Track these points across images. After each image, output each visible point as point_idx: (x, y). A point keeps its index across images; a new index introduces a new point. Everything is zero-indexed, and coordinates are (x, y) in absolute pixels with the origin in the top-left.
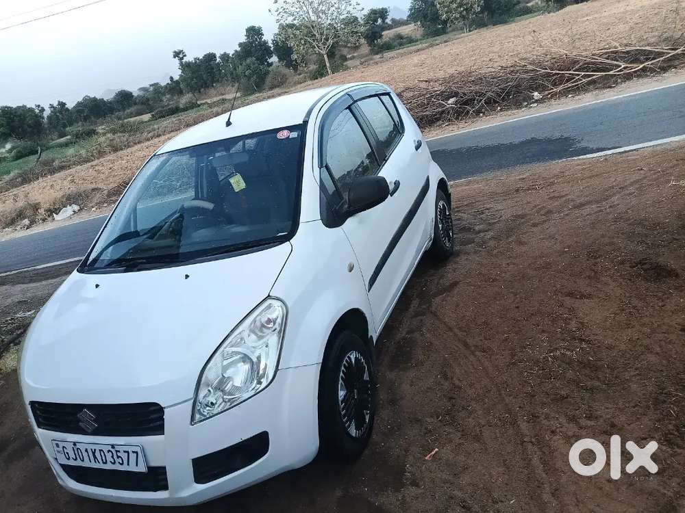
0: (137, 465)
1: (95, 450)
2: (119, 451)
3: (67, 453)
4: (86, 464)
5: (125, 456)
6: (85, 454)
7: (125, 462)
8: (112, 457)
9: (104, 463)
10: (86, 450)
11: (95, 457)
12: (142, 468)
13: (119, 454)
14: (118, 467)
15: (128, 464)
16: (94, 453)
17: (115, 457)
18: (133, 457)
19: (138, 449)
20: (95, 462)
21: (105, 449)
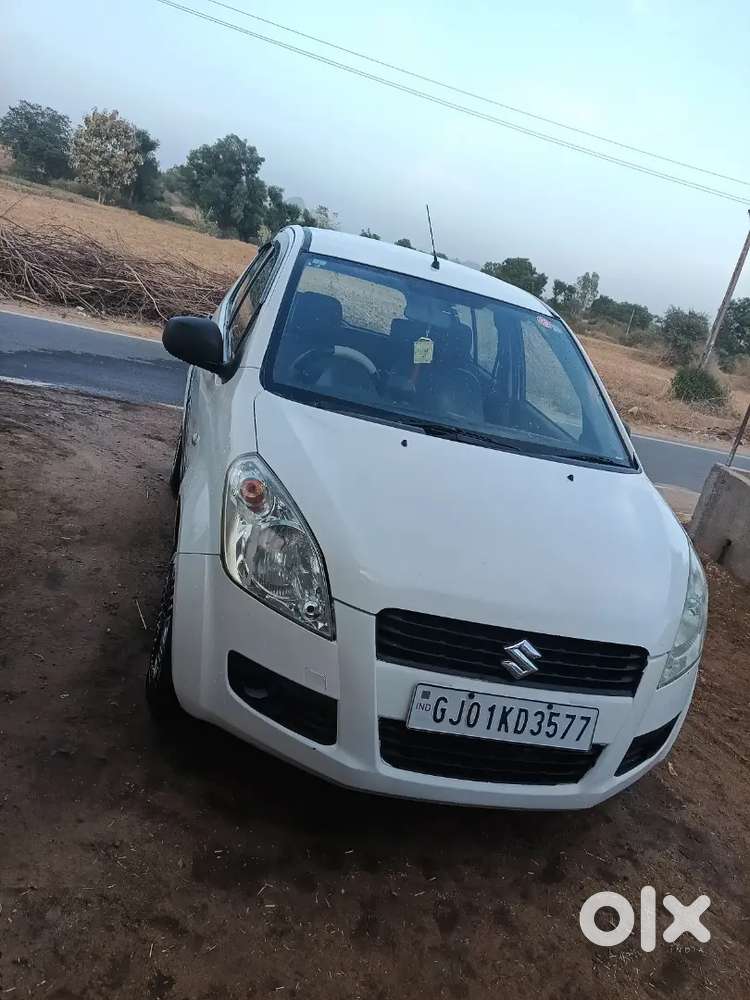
0: (578, 739)
1: (512, 709)
2: (558, 715)
3: (443, 711)
4: (479, 732)
5: (562, 723)
6: (484, 715)
7: (560, 733)
8: (540, 724)
9: (516, 731)
10: (492, 709)
11: (504, 720)
12: (584, 746)
13: (554, 719)
14: (542, 741)
15: (563, 737)
16: (505, 714)
17: (545, 724)
18: (578, 724)
19: (592, 714)
20: (499, 729)
21: (532, 709)
